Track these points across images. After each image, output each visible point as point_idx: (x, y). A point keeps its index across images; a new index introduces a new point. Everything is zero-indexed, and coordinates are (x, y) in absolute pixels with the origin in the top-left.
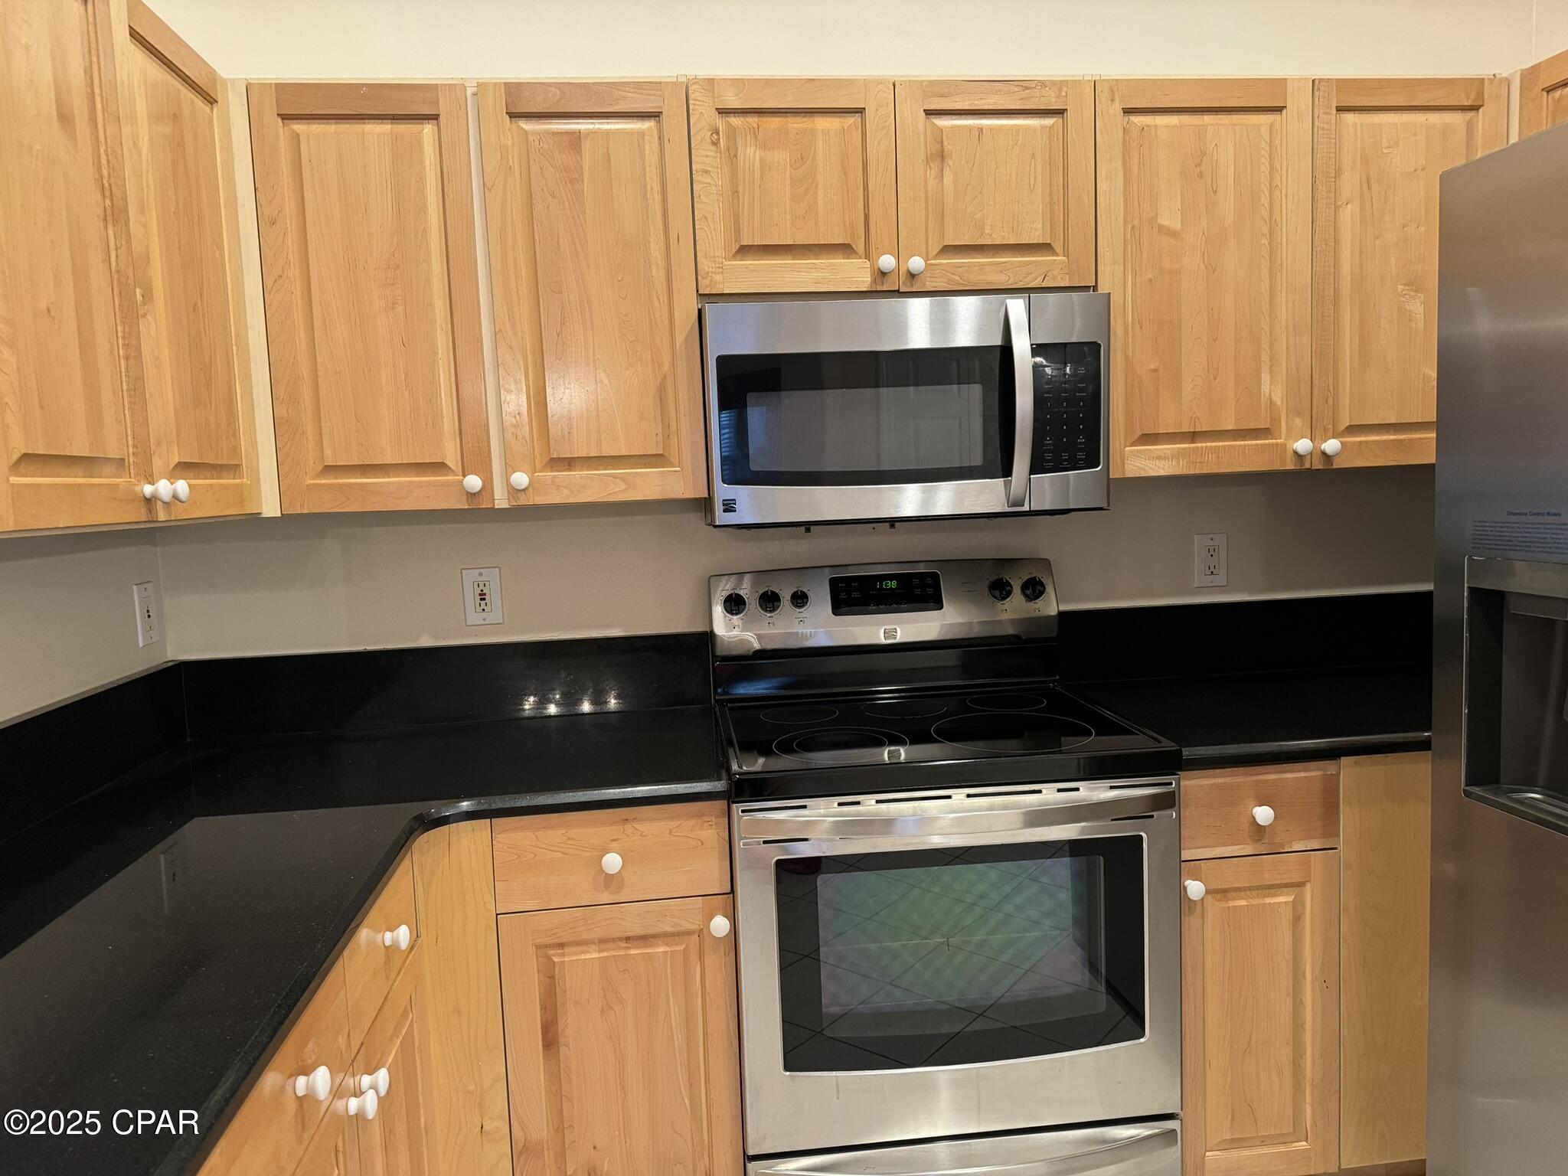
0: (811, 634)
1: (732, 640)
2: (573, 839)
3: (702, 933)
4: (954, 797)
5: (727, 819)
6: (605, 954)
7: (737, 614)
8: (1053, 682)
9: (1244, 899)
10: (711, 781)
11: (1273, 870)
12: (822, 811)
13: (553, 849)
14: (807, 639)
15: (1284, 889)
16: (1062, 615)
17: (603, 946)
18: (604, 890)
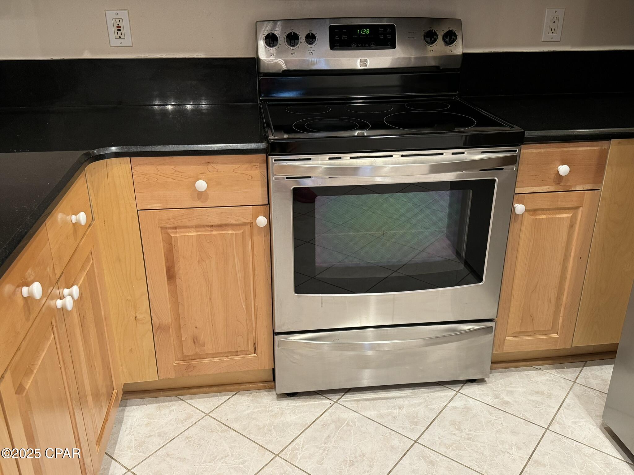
0: (317, 61)
1: (270, 63)
2: (178, 172)
3: (252, 225)
4: (394, 156)
5: (266, 165)
6: (199, 233)
7: (273, 46)
8: (454, 95)
9: (545, 215)
10: (256, 142)
11: (565, 200)
12: (320, 162)
13: (167, 176)
14: (314, 64)
15: (568, 210)
16: (464, 55)
17: (198, 229)
18: (197, 200)
